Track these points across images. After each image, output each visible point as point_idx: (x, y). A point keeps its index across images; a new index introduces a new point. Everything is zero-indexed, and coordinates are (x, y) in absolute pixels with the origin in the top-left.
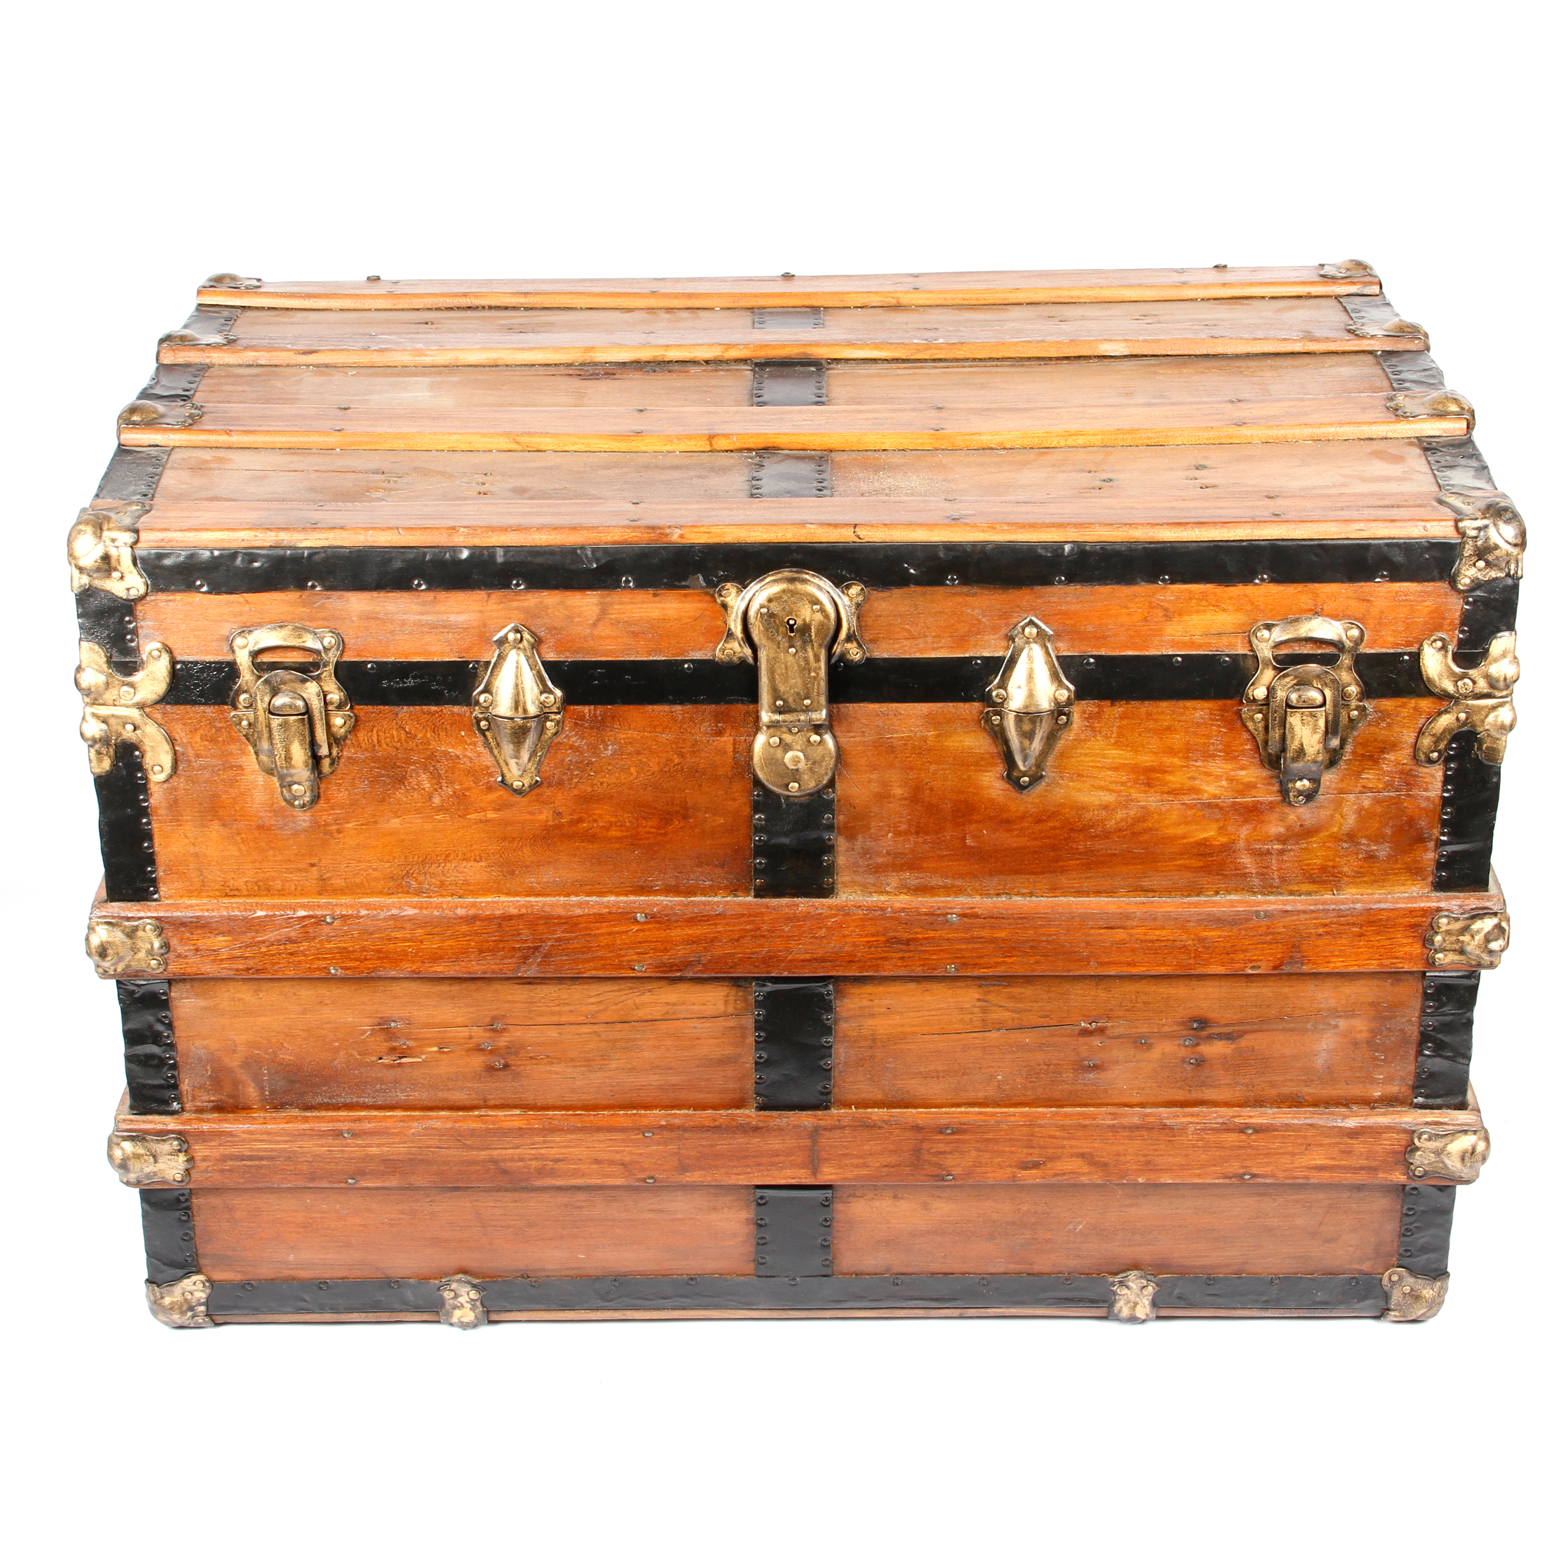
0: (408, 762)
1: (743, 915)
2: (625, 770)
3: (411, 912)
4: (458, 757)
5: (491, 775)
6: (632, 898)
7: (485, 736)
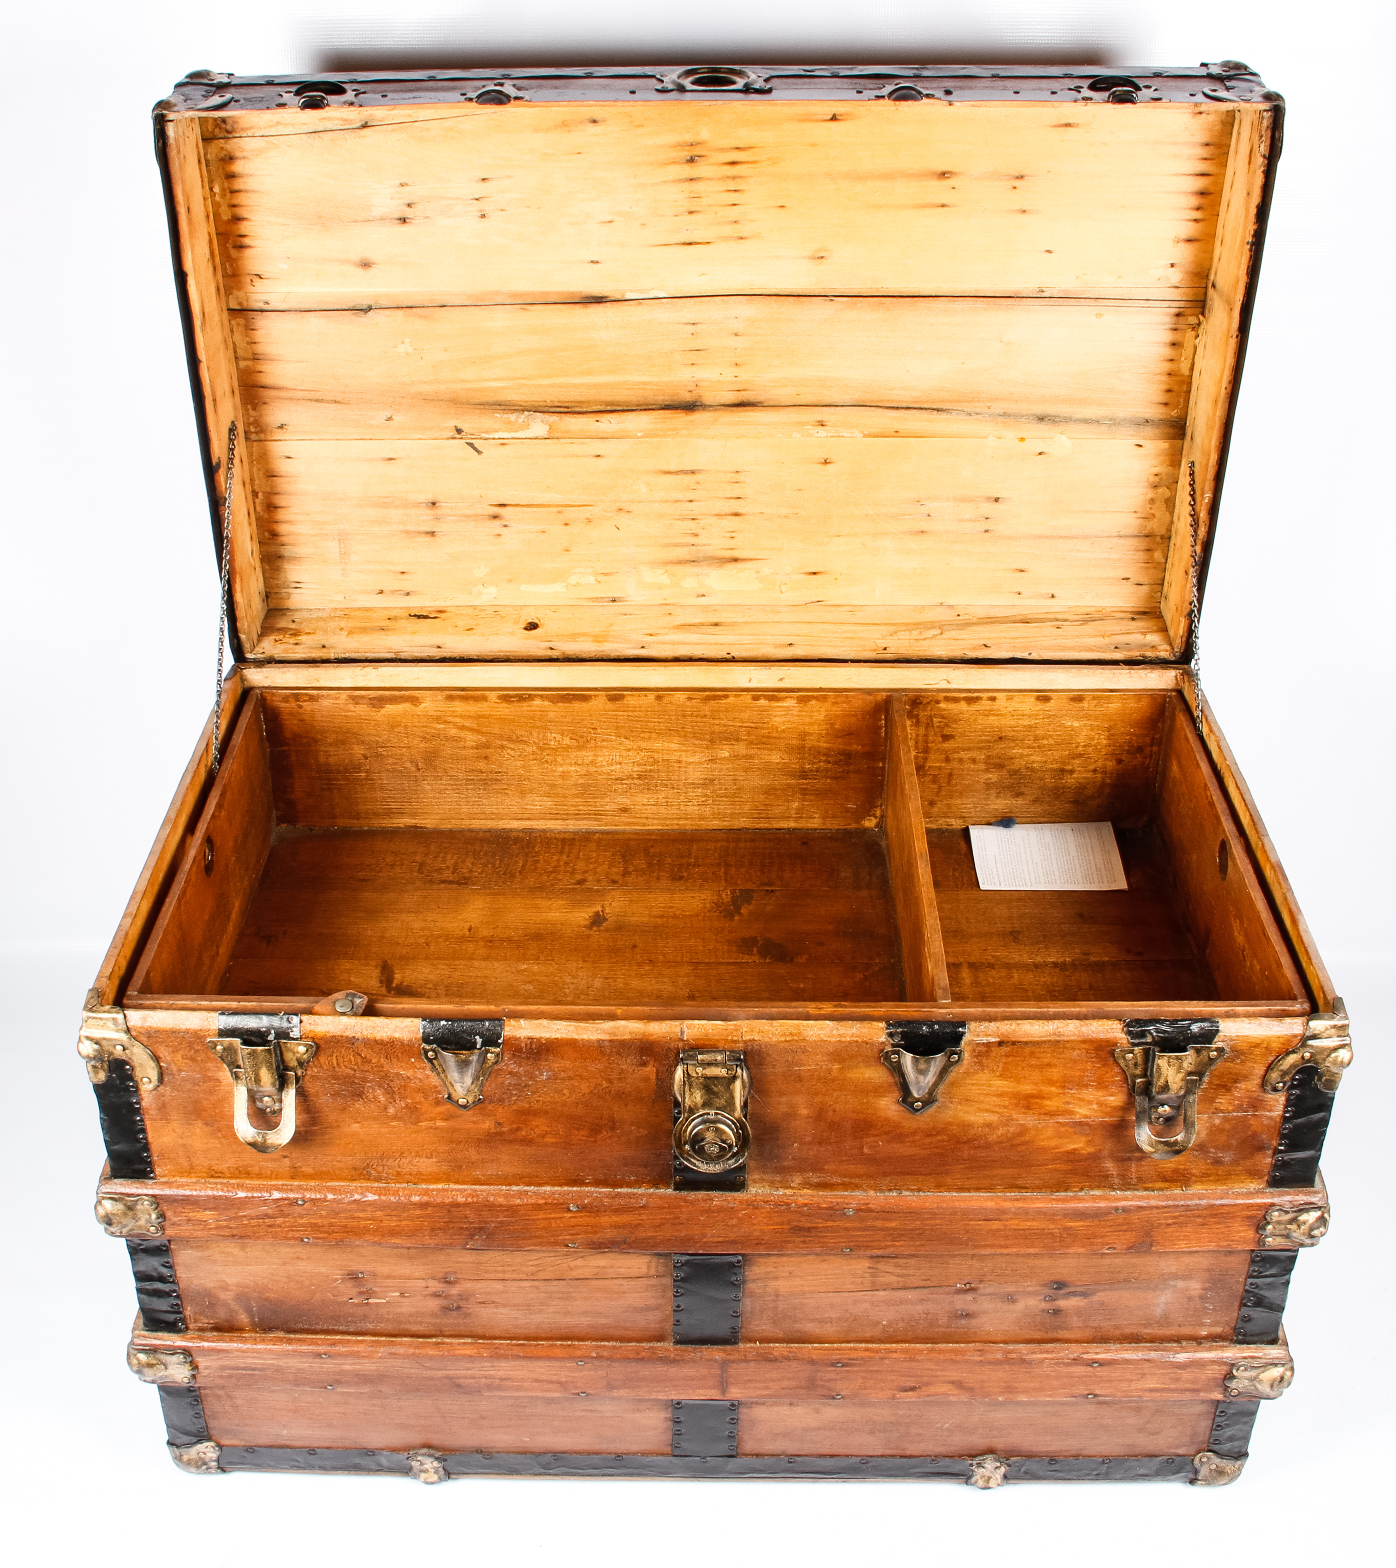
0: (365, 1080)
1: (664, 1208)
2: (559, 1091)
3: (371, 1197)
4: (409, 1078)
5: (439, 1092)
6: (566, 1188)
7: (432, 1064)
